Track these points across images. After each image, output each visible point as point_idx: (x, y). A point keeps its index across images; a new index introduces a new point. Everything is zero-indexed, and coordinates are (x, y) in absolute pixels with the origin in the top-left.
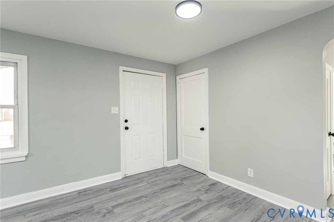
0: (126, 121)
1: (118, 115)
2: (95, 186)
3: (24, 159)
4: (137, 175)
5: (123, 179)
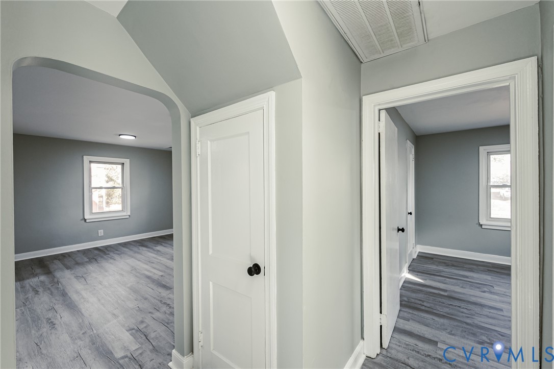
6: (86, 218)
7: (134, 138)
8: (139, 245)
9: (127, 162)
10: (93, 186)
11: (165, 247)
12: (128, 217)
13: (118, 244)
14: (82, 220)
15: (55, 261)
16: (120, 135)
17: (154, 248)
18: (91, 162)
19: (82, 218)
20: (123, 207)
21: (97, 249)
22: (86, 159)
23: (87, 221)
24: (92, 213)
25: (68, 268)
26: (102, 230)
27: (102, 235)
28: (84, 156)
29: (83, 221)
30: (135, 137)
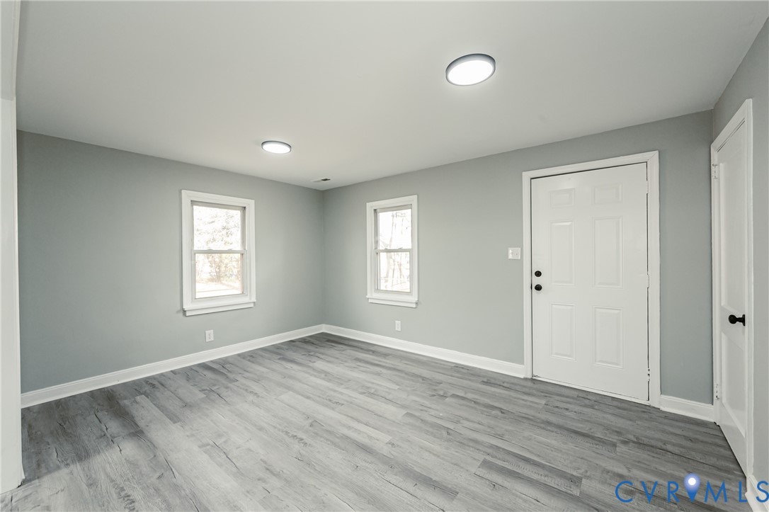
0: (538, 274)
1: (520, 262)
2: (480, 369)
3: (414, 306)
4: (558, 387)
5: (526, 379)
6: (186, 307)
7: (288, 149)
8: (279, 359)
9: (250, 204)
10: (195, 248)
11: (328, 362)
12: (252, 305)
13: (239, 355)
14: (178, 312)
15: (138, 398)
16: (263, 143)
17: (311, 364)
18: (193, 203)
19: (179, 308)
20: (243, 288)
21: (204, 366)
22: (187, 196)
23: (188, 314)
24: (194, 299)
25: (174, 418)
26: (212, 331)
27: (212, 339)
28: (183, 191)
29: (181, 314)
30: (290, 146)
